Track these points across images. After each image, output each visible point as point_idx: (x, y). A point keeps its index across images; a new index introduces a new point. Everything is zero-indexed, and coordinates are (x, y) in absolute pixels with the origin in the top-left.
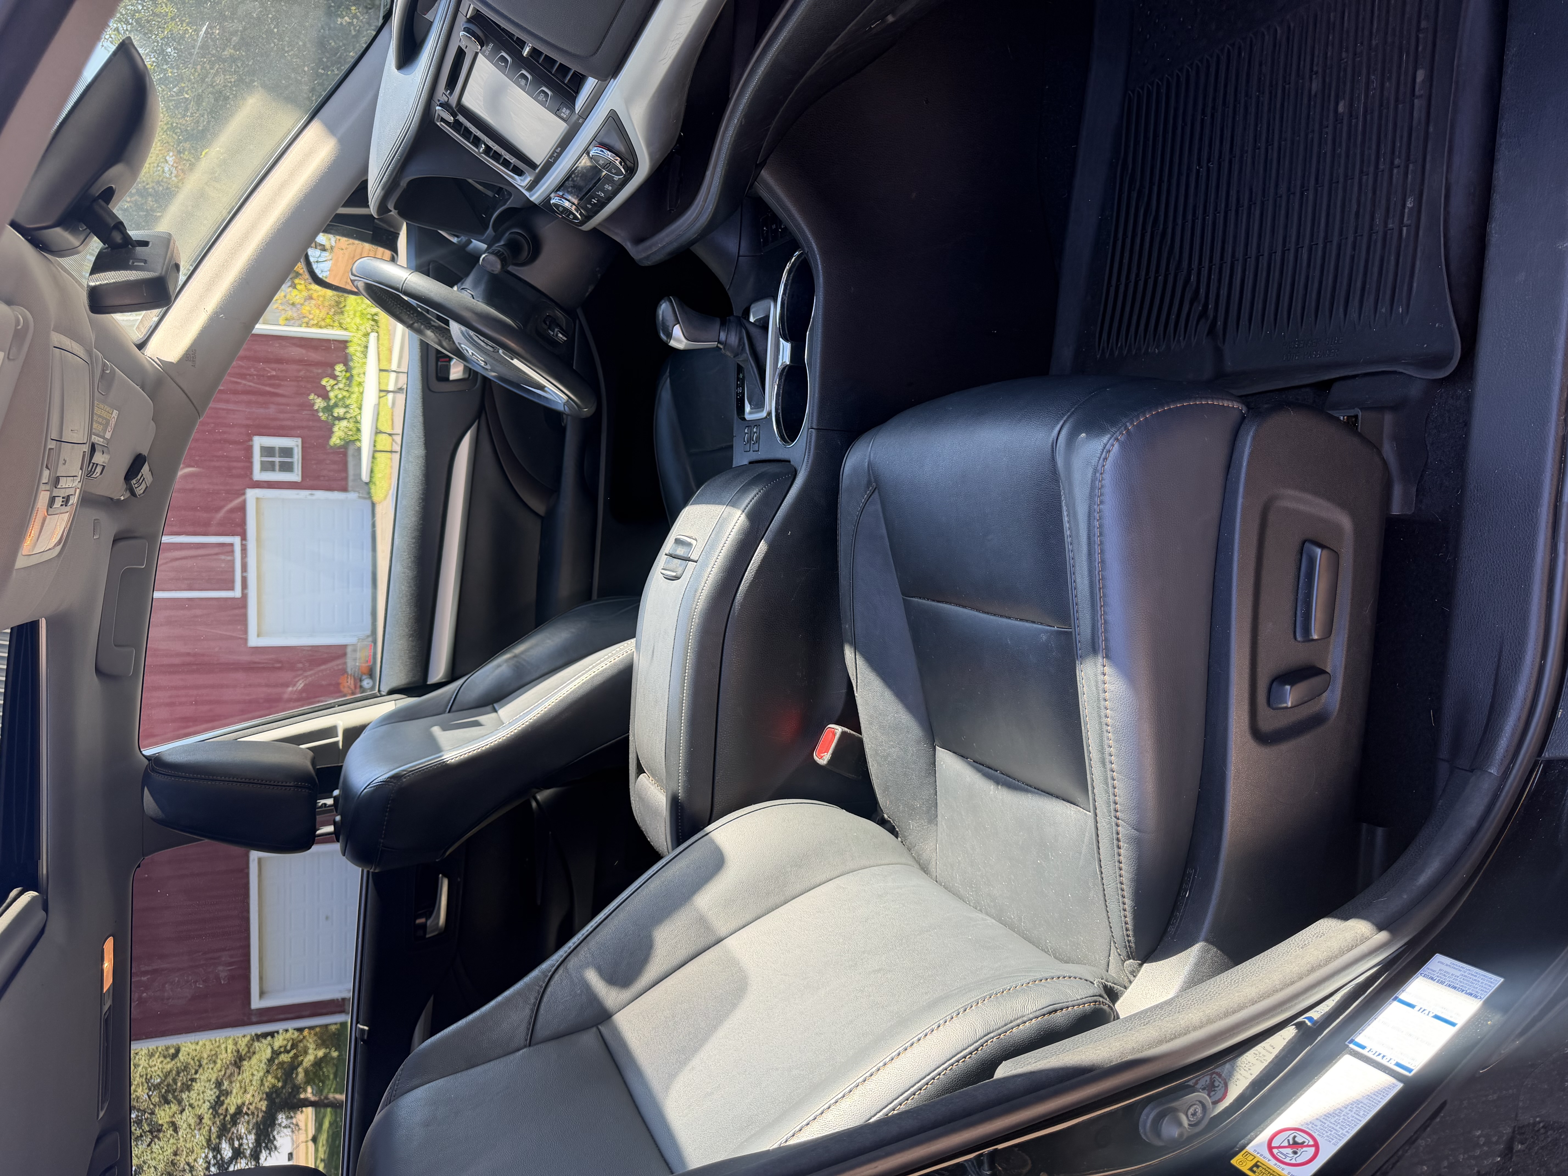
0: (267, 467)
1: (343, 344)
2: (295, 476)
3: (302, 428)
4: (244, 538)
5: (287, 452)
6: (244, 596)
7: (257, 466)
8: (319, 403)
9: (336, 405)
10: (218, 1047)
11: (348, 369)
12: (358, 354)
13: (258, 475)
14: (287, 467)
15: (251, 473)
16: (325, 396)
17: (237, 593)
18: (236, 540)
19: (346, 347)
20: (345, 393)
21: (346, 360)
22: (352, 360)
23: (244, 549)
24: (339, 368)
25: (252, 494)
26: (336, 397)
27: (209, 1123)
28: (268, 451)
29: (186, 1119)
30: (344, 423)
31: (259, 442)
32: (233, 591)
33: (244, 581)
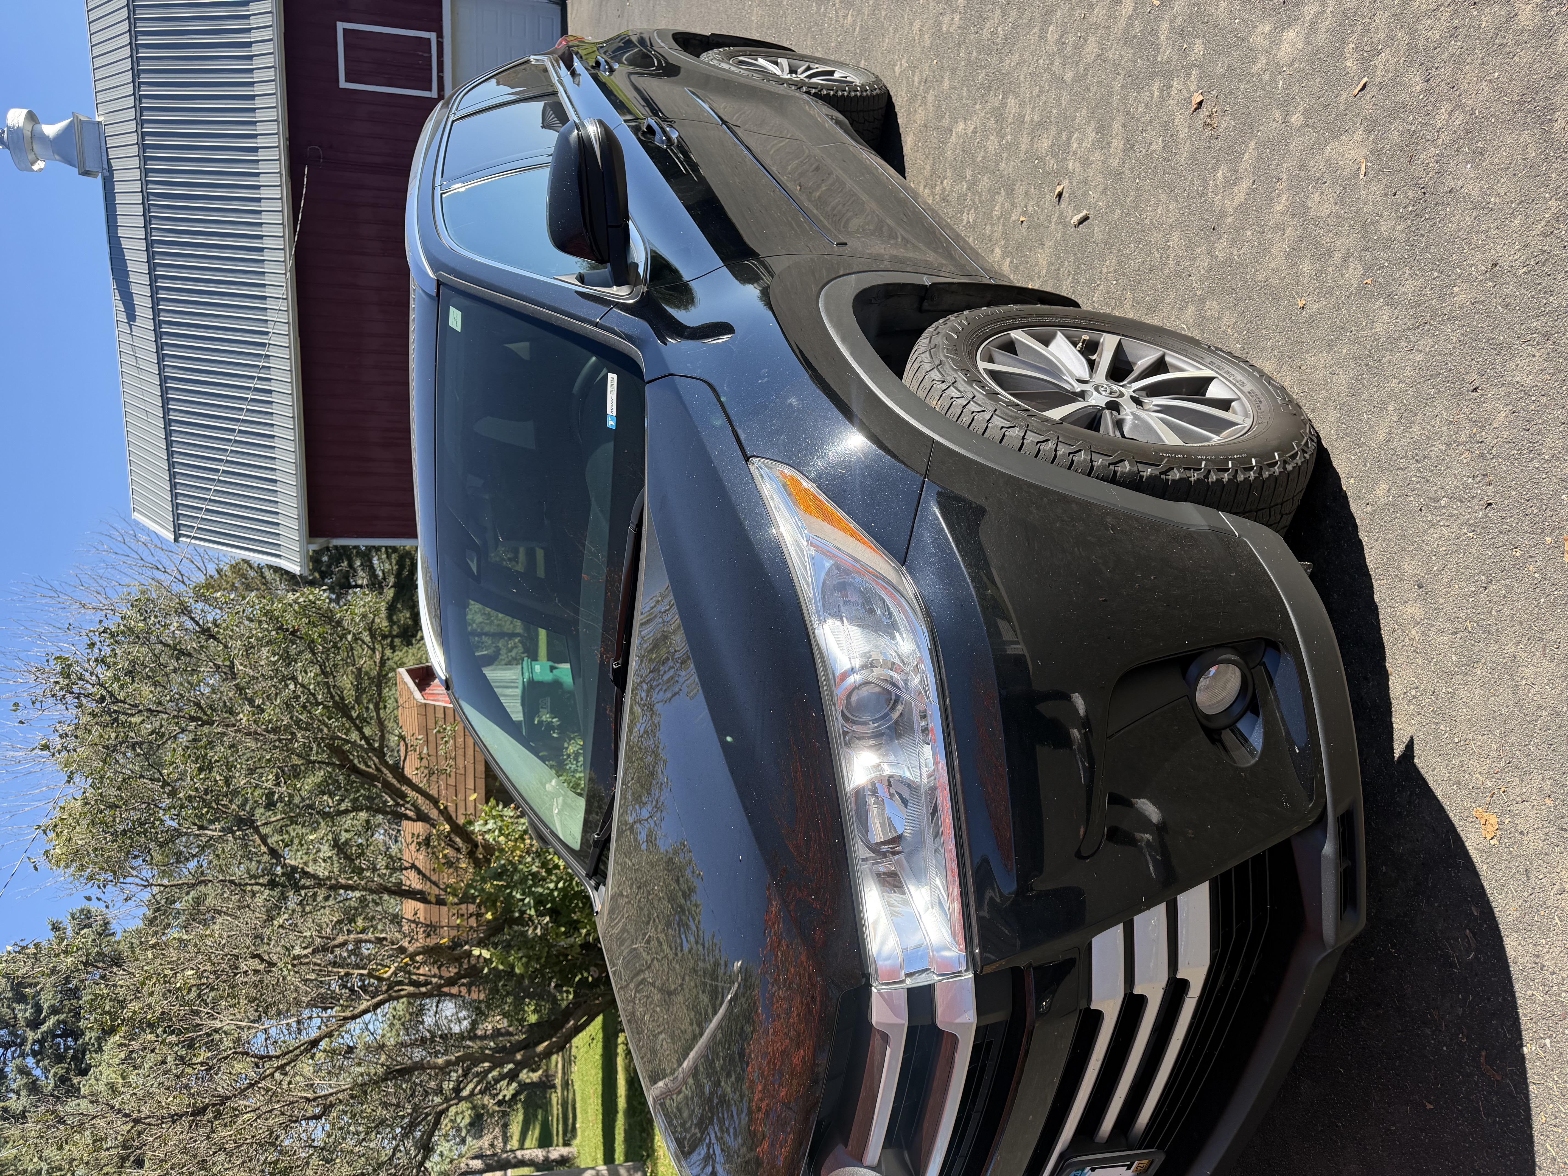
4: (440, 36)
6: (441, 97)
17: (434, 93)
18: (433, 36)
23: (440, 45)
32: (430, 90)
33: (441, 79)
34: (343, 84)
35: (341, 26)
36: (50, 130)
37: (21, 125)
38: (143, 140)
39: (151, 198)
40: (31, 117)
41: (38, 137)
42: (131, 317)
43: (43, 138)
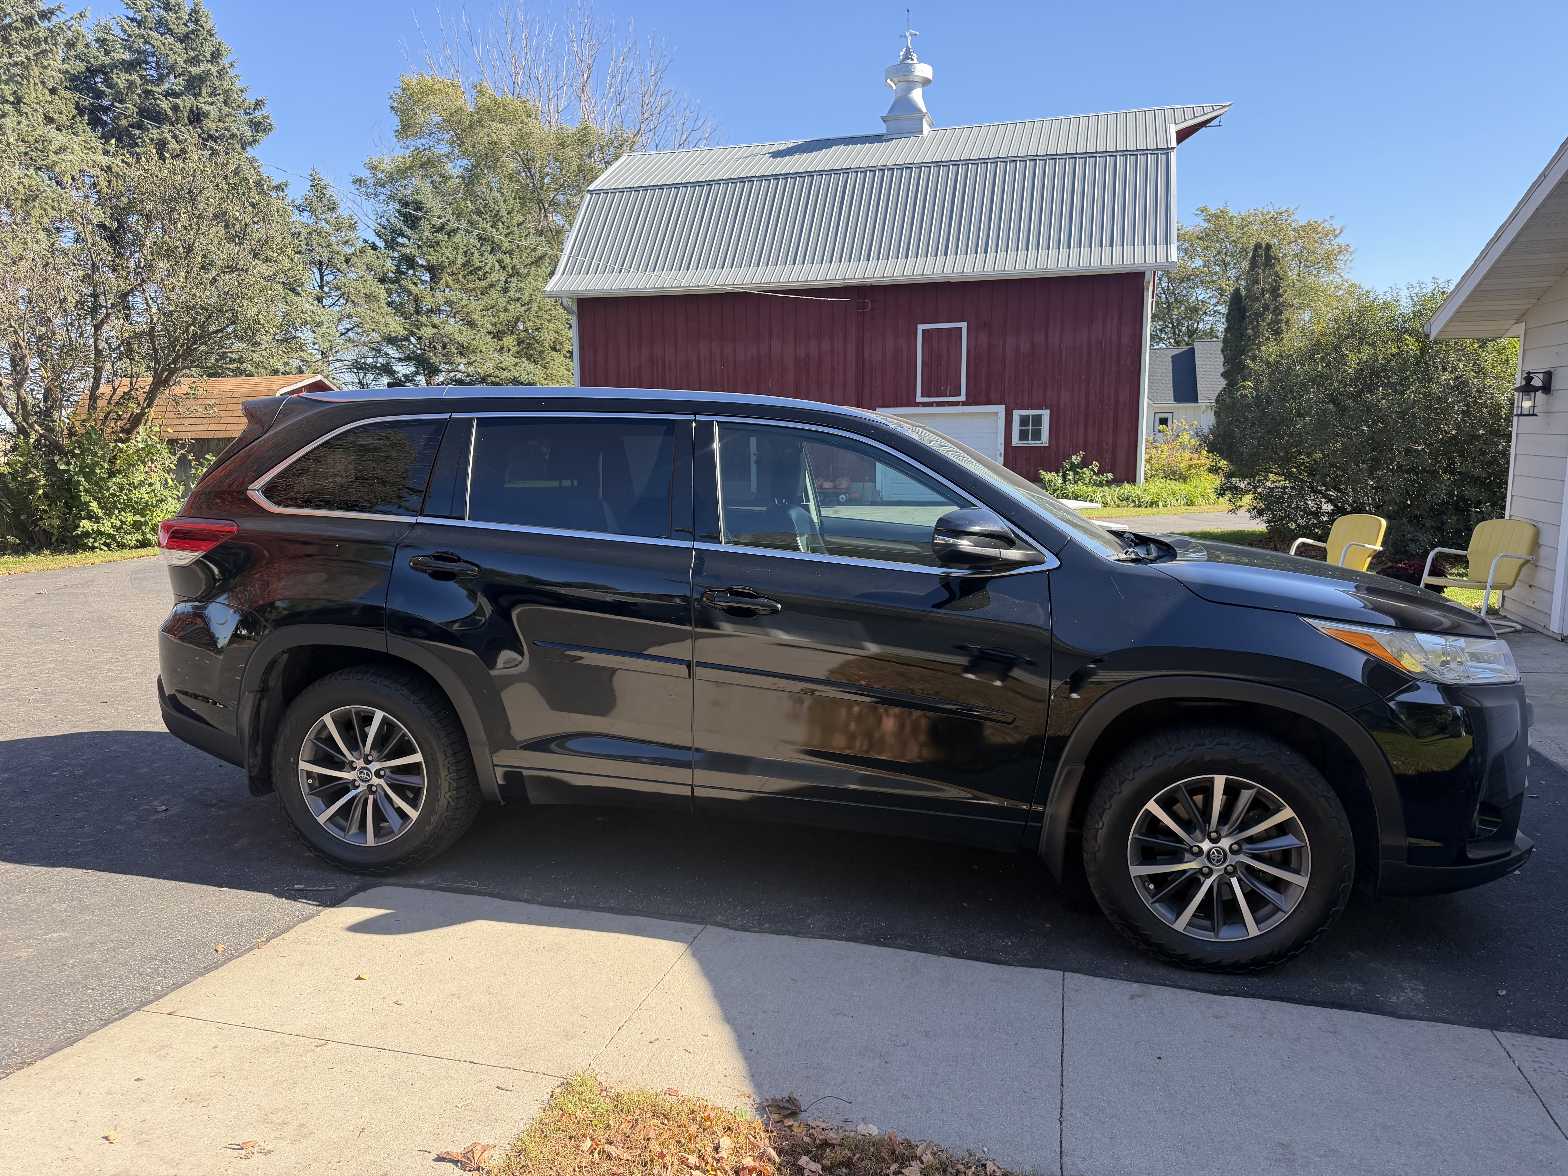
0: (1024, 421)
1: (1133, 480)
2: (1016, 441)
3: (1057, 447)
4: (964, 404)
5: (1037, 435)
6: (918, 405)
7: (1025, 412)
8: (1076, 459)
9: (1076, 473)
10: (558, 382)
11: (1109, 483)
12: (1122, 491)
13: (1017, 414)
14: (1023, 435)
15: (1018, 409)
16: (1085, 464)
17: (919, 399)
18: (962, 398)
19: (1129, 482)
20: (1087, 480)
21: (1117, 481)
22: (1117, 486)
23: (956, 404)
24: (1110, 476)
25: (1001, 409)
26: (1083, 473)
27: (503, 377)
28: (1038, 420)
29: (508, 360)
30: (1060, 481)
31: (1046, 414)
32: (922, 396)
33: (930, 404)
34: (921, 327)
35: (964, 325)
36: (917, 95)
37: (916, 74)
38: (888, 169)
39: (846, 175)
40: (926, 82)
41: (911, 85)
42: (776, 155)
43: (910, 89)
